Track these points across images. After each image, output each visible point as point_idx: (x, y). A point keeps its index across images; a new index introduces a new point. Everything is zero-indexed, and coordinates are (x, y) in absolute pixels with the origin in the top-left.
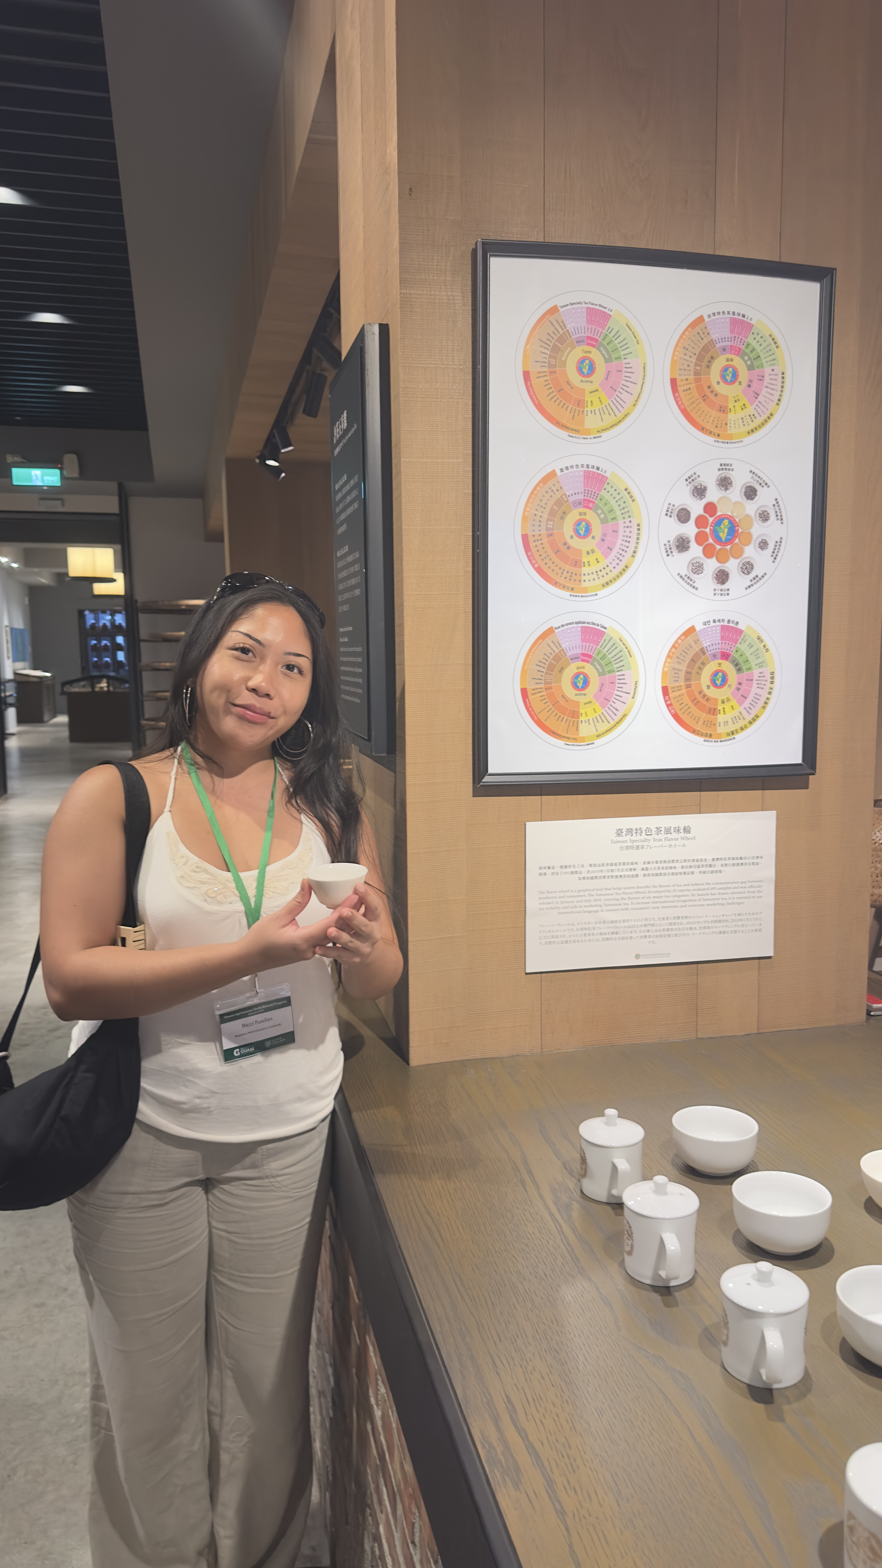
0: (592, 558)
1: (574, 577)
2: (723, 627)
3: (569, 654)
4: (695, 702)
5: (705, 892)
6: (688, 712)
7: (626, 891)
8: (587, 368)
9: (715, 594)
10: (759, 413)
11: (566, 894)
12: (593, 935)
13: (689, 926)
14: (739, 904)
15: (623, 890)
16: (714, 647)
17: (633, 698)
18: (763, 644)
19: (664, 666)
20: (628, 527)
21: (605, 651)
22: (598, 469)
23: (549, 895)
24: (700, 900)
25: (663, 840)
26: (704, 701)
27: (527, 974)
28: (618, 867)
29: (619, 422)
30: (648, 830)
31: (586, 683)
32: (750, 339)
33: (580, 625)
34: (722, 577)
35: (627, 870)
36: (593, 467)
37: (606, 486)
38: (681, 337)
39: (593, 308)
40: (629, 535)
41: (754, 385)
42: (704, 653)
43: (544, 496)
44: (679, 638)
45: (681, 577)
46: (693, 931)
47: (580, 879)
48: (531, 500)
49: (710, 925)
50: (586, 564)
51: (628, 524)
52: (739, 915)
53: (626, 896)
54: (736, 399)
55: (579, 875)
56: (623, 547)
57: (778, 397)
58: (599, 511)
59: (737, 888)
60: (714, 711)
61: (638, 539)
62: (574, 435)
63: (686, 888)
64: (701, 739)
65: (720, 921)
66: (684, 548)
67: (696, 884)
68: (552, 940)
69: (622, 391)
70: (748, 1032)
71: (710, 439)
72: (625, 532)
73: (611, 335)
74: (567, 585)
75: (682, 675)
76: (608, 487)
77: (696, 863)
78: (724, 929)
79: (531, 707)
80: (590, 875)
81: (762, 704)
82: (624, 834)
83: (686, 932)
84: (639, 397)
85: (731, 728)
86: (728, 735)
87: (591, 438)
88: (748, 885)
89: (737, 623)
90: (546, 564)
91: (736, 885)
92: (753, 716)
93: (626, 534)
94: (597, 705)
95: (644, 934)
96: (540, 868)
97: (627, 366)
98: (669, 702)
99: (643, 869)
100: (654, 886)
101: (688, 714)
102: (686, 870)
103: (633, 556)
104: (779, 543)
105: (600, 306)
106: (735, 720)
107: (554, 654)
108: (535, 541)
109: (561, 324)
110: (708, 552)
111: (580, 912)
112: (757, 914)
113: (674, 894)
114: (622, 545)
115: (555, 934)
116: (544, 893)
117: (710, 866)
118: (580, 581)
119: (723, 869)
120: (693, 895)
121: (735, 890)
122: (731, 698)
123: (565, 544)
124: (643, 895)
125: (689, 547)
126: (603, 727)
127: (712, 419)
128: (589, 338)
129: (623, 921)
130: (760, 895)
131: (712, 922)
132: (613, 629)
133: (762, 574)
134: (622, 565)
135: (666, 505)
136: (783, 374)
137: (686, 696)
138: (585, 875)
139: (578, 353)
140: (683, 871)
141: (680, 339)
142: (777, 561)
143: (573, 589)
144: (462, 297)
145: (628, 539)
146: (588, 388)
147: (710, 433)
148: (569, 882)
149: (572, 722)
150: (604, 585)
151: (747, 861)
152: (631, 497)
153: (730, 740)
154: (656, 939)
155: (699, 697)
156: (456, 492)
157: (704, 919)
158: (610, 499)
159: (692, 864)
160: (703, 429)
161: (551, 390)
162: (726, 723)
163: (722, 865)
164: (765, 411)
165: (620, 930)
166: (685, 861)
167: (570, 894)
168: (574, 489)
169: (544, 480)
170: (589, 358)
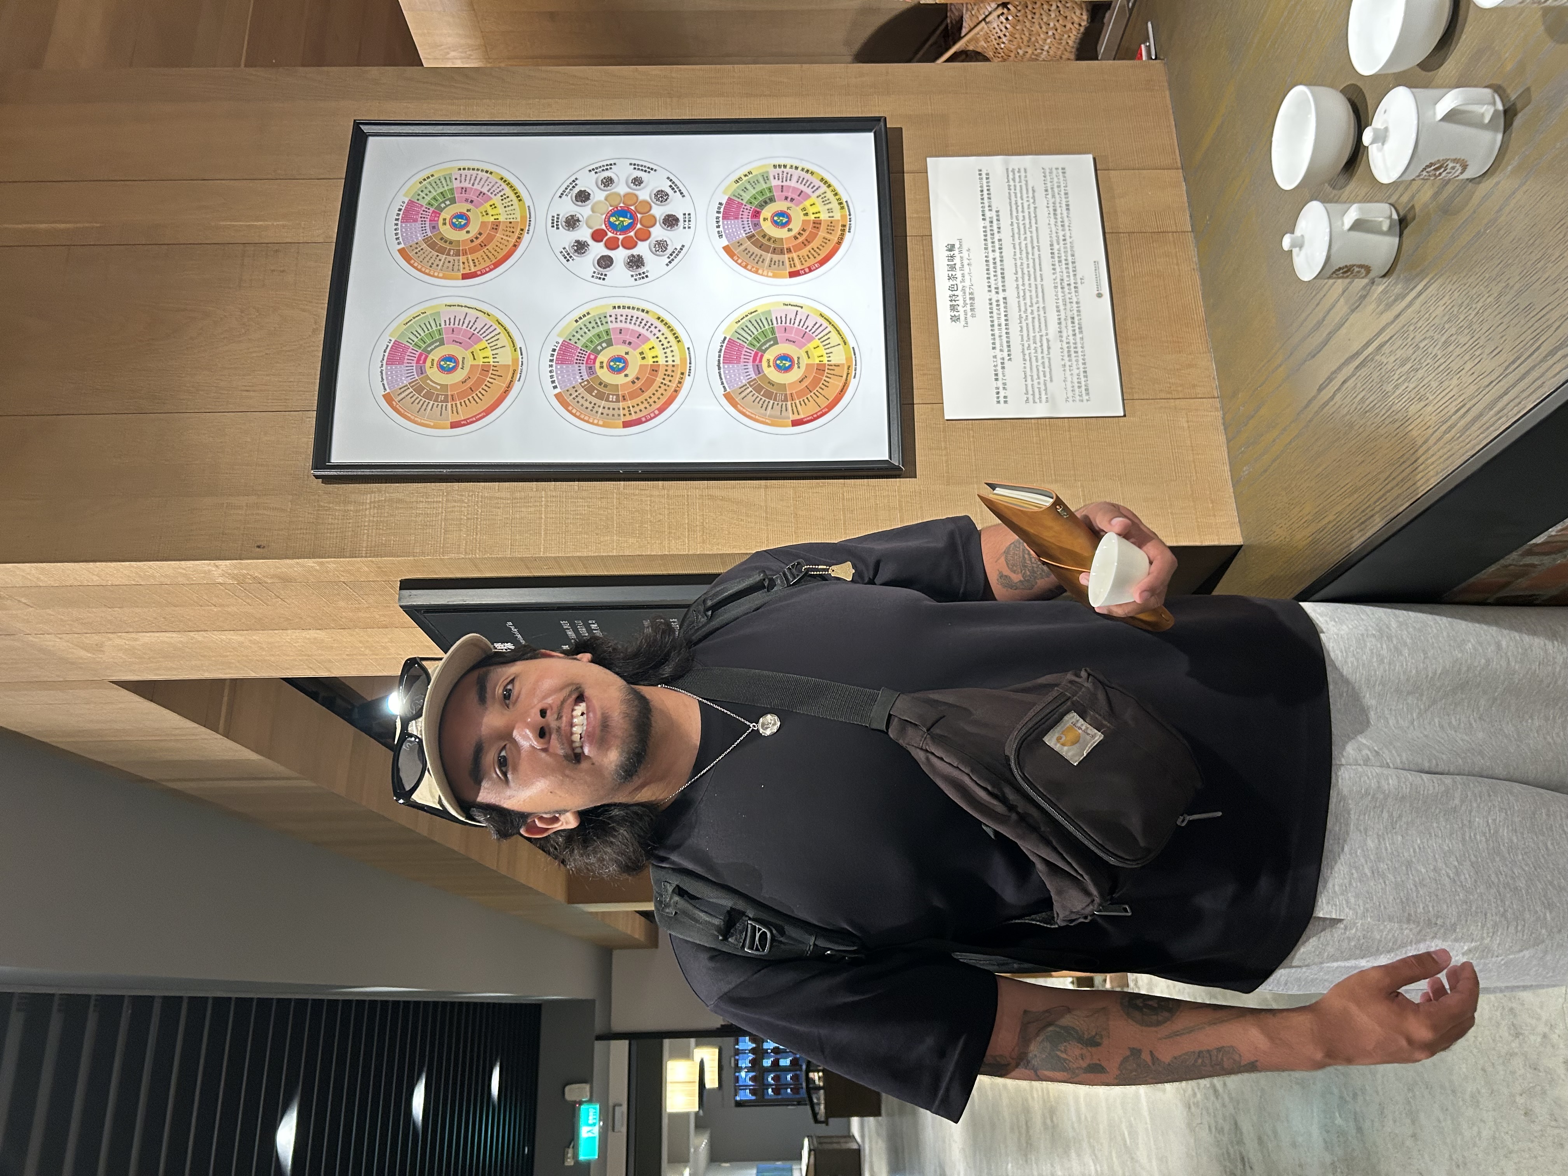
0: (649, 355)
1: (669, 372)
2: (724, 218)
3: (754, 376)
4: (806, 243)
5: (1022, 227)
6: (818, 250)
7: (1023, 309)
8: (449, 364)
9: (689, 228)
10: (500, 191)
11: (1028, 373)
12: (1075, 343)
13: (1062, 242)
14: (1034, 191)
15: (1022, 313)
16: (746, 226)
17: (802, 307)
18: (743, 177)
19: (767, 276)
20: (616, 318)
21: (750, 339)
22: (554, 350)
23: (1030, 392)
24: (1031, 232)
25: (962, 272)
26: (806, 234)
27: (1125, 416)
28: (995, 319)
29: (506, 330)
30: (952, 288)
31: (785, 357)
32: (424, 203)
33: (721, 365)
34: (671, 221)
35: (999, 310)
36: (552, 355)
37: (572, 342)
39: (388, 358)
40: (624, 317)
41: (471, 196)
42: (753, 236)
43: (582, 405)
44: (736, 262)
45: (670, 262)
46: (1067, 237)
47: (1010, 359)
48: (586, 418)
49: (1059, 220)
50: (655, 360)
51: (613, 319)
53: (1029, 309)
54: (484, 214)
55: (1006, 361)
56: (638, 323)
57: (484, 173)
58: (599, 348)
59: (1015, 193)
60: (817, 224)
61: (629, 308)
62: (519, 375)
63: (1017, 247)
64: (848, 236)
65: (1055, 210)
66: (639, 260)
67: (1013, 236)
68: (1083, 388)
69: (473, 328)
70: (1182, 179)
71: (526, 238)
72: (621, 321)
73: (416, 340)
74: (677, 379)
75: (776, 257)
76: (574, 340)
77: (989, 237)
78: (1064, 205)
79: (812, 416)
80: (1005, 349)
81: (809, 175)
82: (957, 314)
83: (1068, 245)
84: (481, 311)
85: (835, 205)
86: (842, 208)
87: (522, 358)
88: (1012, 183)
89: (720, 204)
90: (655, 402)
91: (1013, 196)
92: (822, 184)
93: (624, 321)
94: (811, 346)
95: (1073, 290)
96: (999, 402)
97: (448, 323)
98: (807, 270)
99: (997, 293)
100: (1017, 280)
101: (820, 249)
102: (997, 246)
103: (647, 312)
104: (637, 167)
105: (385, 352)
106: (826, 202)
107: (754, 392)
108: (630, 414)
109: (402, 390)
110: (644, 236)
111: (1049, 359)
112: (1044, 172)
113: (1025, 259)
114: (635, 324)
115: (1076, 385)
116: (1028, 398)
117: (991, 222)
118: (673, 366)
119: (994, 209)
120: (1025, 239)
121: (1019, 195)
122: (801, 206)
123: (633, 382)
124: (1027, 291)
125: (638, 256)
126: (835, 338)
127: (505, 237)
128: (418, 362)
129: (1058, 311)
130: (1022, 171)
131: (1056, 218)
132: (726, 330)
133: (668, 181)
134: (657, 323)
135: (594, 280)
136: (460, 169)
137: (800, 253)
138: (1005, 353)
139: (433, 373)
140: (998, 251)
141: (421, 271)
142: (655, 167)
143: (682, 374)
144: (372, 492)
145: (629, 318)
146: (470, 361)
147: (519, 238)
148: (1014, 371)
149: (829, 372)
150: (679, 341)
151: (985, 184)
152: (584, 316)
153: (848, 206)
154: (1079, 277)
155: (801, 239)
156: (577, 498)
157: (1053, 226)
158: (587, 337)
159: (989, 241)
160: (515, 246)
161: (471, 400)
162: (830, 211)
163: (990, 210)
164: (498, 185)
165: (1069, 314)
166: (986, 249)
167: (1028, 369)
168: (576, 375)
169: (565, 405)
170: (439, 362)
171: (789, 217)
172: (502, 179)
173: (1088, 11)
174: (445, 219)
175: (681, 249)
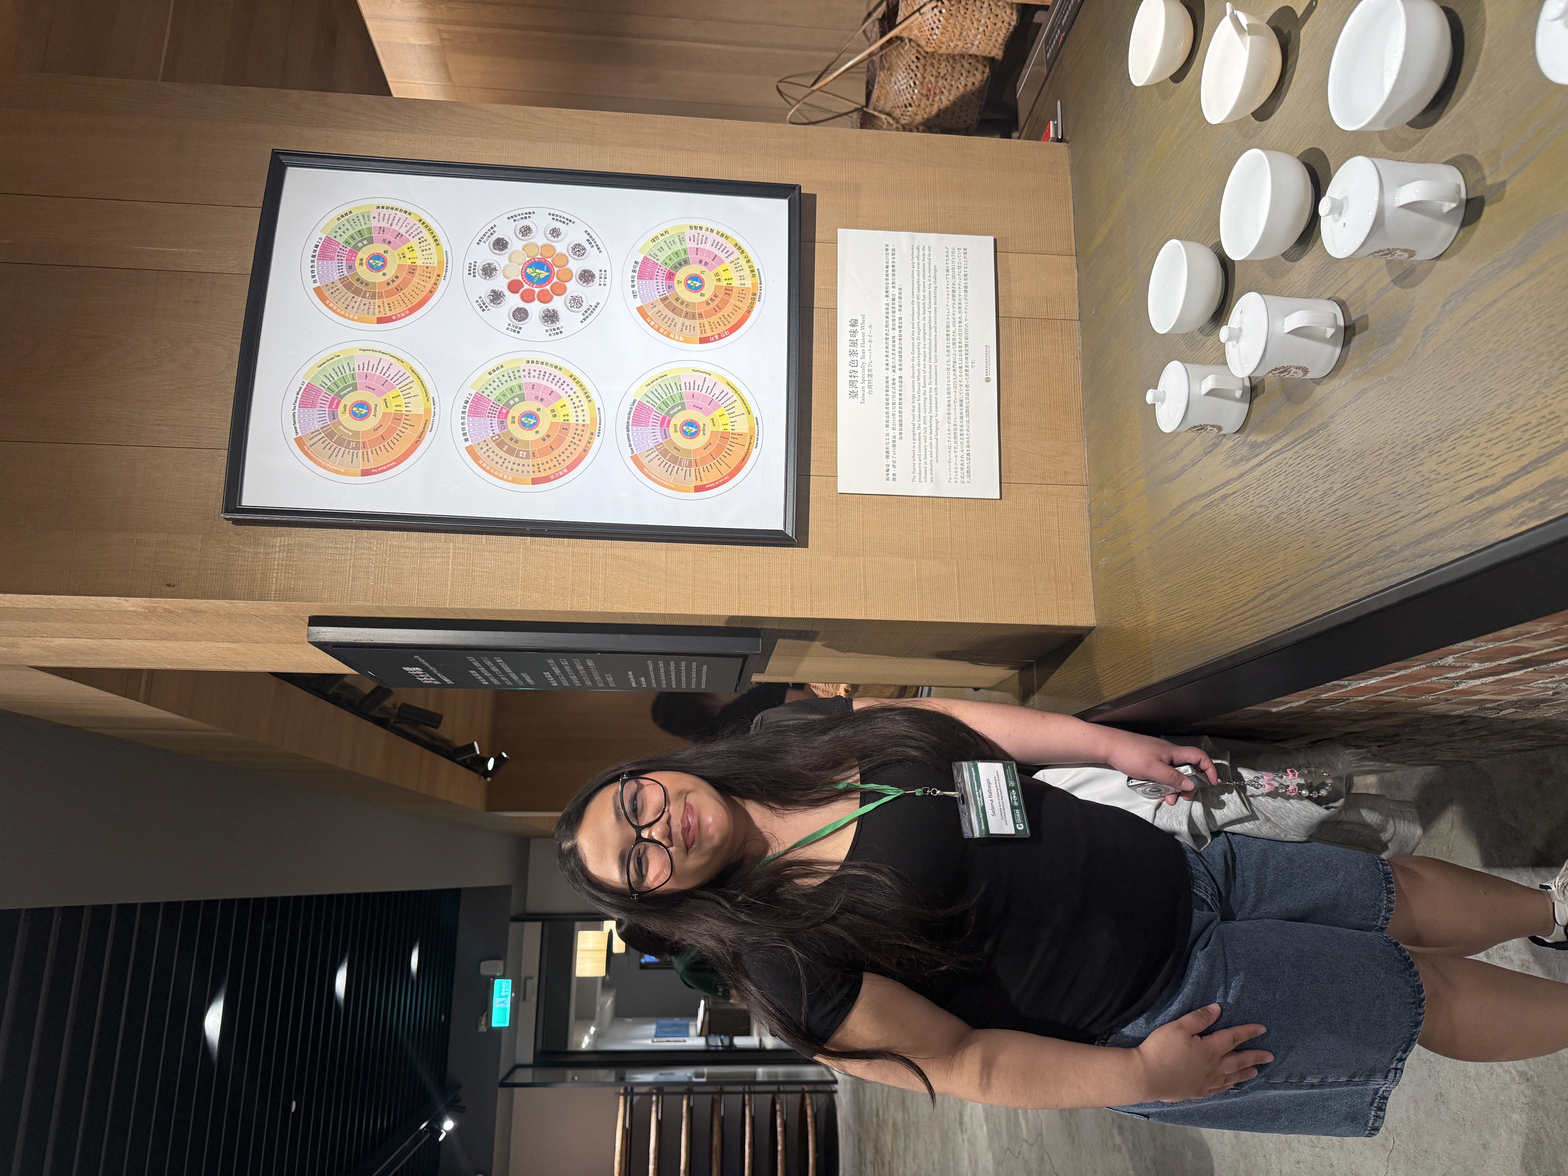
0: (560, 412)
1: (579, 432)
2: (639, 278)
3: (660, 440)
4: (717, 309)
5: (921, 306)
6: (728, 318)
7: (916, 389)
8: (361, 410)
9: (605, 285)
10: (418, 234)
11: (917, 453)
12: (962, 426)
13: (957, 324)
14: (936, 271)
15: (915, 393)
16: (660, 287)
17: (710, 375)
18: (659, 236)
19: (678, 340)
20: (529, 373)
21: (659, 402)
22: (467, 402)
23: (917, 471)
24: (930, 312)
25: (863, 348)
26: (717, 301)
27: (1001, 498)
28: (890, 397)
29: (419, 379)
30: (852, 364)
31: (691, 423)
32: (341, 240)
33: (630, 428)
34: (587, 277)
35: (894, 388)
36: (465, 407)
37: (485, 395)
38: (335, 312)
39: (300, 401)
40: (538, 372)
41: (388, 237)
42: (667, 298)
43: (493, 460)
44: (649, 324)
45: (584, 319)
46: (963, 320)
47: (901, 438)
48: (496, 473)
49: (957, 302)
50: (566, 418)
51: (526, 373)
52: (948, 271)
53: (922, 389)
54: (402, 256)
55: (897, 439)
56: (551, 379)
57: (403, 214)
58: (512, 402)
59: (919, 272)
60: (729, 290)
61: (542, 363)
62: (431, 426)
63: (916, 326)
64: (758, 305)
65: (954, 291)
66: (554, 315)
67: (913, 315)
68: (966, 470)
69: (387, 375)
70: (1075, 266)
71: (443, 284)
72: (534, 377)
73: (329, 384)
74: (587, 439)
75: (688, 322)
76: (487, 392)
77: (890, 314)
78: (962, 287)
79: (714, 482)
80: (898, 427)
81: (723, 239)
82: (855, 390)
83: (963, 328)
84: (394, 357)
85: (746, 272)
87: (435, 408)
88: (916, 261)
89: (636, 262)
90: (564, 460)
91: (916, 273)
92: (735, 249)
93: (537, 376)
94: (717, 413)
95: (964, 373)
96: (888, 479)
97: (361, 368)
98: (717, 337)
99: (894, 371)
100: (913, 360)
101: (730, 317)
102: (897, 325)
103: (560, 369)
104: (555, 217)
105: (298, 394)
106: (739, 269)
107: (660, 456)
108: (539, 471)
109: (314, 434)
110: (560, 290)
111: (937, 439)
112: (947, 252)
113: (922, 339)
114: (548, 380)
115: (959, 467)
116: (914, 477)
117: (894, 299)
118: (584, 425)
119: (897, 287)
120: (924, 319)
121: (921, 274)
122: (715, 271)
123: (544, 440)
124: (922, 372)
125: (553, 310)
126: (739, 408)
127: (421, 282)
128: (330, 407)
129: (949, 393)
130: (927, 249)
131: (954, 300)
132: (637, 391)
133: (586, 235)
134: (569, 381)
135: (509, 332)
136: (378, 207)
137: (710, 319)
138: (897, 432)
139: (345, 419)
140: (897, 329)
141: (337, 313)
142: (573, 219)
143: (592, 434)
144: (282, 536)
145: (542, 373)
146: (382, 409)
147: (435, 284)
148: (904, 448)
149: (733, 440)
150: (590, 401)
151: (890, 260)
152: (498, 369)
153: (759, 275)
154: (970, 361)
155: (713, 305)
156: (484, 551)
157: (951, 308)
158: (499, 391)
159: (890, 319)
160: (431, 292)
161: (383, 448)
162: (741, 277)
163: (894, 287)
164: (416, 227)
165: (958, 396)
166: (887, 326)
167: (917, 449)
168: (487, 428)
169: (476, 458)
170: (352, 407)
171: (702, 281)
172: (420, 221)
173: (1018, 11)
174: (362, 260)
175: (596, 307)
